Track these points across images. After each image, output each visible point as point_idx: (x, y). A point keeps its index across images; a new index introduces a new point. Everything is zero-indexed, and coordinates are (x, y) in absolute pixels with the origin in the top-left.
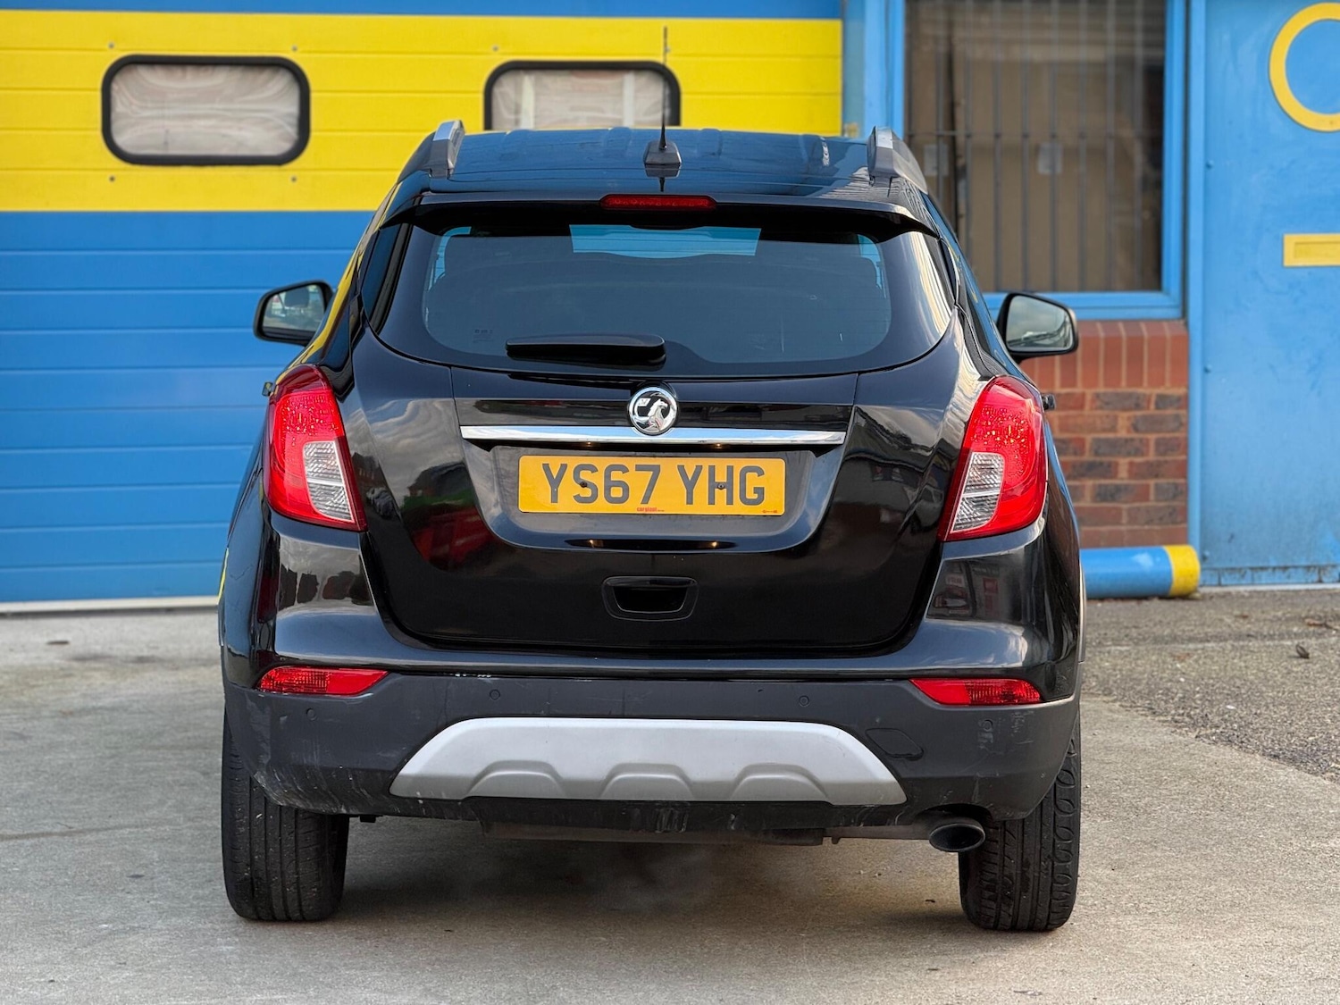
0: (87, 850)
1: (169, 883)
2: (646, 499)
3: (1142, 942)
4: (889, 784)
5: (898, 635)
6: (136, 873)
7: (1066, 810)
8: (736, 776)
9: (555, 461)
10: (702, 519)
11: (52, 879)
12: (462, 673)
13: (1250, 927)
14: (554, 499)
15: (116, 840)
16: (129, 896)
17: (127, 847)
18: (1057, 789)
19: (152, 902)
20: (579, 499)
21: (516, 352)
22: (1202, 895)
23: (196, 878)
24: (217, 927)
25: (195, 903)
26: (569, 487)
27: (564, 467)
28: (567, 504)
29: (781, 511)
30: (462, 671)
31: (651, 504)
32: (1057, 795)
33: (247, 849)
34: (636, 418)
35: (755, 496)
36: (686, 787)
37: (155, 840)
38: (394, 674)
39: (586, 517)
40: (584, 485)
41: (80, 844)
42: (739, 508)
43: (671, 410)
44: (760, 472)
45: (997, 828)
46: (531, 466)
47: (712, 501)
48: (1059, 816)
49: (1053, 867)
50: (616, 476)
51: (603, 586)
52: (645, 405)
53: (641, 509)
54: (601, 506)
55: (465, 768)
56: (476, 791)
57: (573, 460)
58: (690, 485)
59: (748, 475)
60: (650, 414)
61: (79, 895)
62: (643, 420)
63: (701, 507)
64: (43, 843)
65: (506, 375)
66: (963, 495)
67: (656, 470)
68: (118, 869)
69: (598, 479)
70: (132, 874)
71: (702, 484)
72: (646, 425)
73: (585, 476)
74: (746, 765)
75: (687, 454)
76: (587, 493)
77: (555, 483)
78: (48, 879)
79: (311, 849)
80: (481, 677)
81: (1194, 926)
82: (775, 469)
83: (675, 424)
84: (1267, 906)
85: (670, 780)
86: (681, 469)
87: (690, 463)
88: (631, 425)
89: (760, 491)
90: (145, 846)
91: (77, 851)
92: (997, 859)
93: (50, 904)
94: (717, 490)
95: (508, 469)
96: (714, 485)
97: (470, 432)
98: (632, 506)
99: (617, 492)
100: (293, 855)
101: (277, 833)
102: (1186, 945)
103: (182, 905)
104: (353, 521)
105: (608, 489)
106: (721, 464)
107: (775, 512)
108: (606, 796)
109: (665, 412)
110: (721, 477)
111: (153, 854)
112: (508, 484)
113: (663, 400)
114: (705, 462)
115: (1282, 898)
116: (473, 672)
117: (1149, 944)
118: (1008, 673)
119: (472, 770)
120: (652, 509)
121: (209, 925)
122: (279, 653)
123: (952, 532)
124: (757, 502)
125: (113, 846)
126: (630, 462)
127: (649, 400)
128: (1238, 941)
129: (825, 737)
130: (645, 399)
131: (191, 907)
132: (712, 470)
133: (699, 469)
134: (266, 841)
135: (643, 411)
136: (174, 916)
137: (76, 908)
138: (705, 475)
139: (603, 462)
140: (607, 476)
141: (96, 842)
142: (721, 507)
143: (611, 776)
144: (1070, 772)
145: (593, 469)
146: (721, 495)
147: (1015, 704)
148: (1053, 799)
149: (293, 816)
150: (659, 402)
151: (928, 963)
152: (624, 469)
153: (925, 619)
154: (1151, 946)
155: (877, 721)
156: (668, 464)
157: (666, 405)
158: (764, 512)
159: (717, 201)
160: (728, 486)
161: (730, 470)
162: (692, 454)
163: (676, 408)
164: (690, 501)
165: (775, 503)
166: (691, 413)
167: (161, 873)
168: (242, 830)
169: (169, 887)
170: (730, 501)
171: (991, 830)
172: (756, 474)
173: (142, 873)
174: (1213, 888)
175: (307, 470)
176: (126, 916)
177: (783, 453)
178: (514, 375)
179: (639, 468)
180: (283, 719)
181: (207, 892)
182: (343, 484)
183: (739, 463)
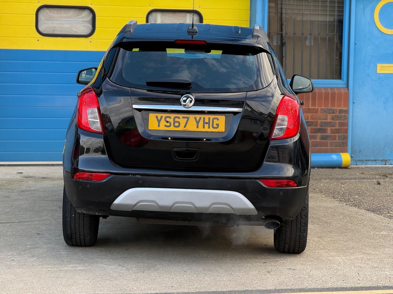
0: (25, 227)
1: (48, 236)
2: (185, 127)
3: (325, 257)
4: (253, 209)
5: (257, 166)
6: (39, 233)
7: (304, 218)
8: (209, 206)
9: (159, 115)
10: (201, 132)
11: (15, 234)
12: (131, 175)
13: (356, 254)
14: (159, 126)
15: (33, 224)
16: (36, 239)
17: (37, 226)
18: (302, 212)
19: (42, 241)
20: (166, 126)
21: (149, 84)
22: (344, 245)
23: (56, 235)
24: (61, 247)
25: (55, 241)
26: (163, 123)
27: (162, 117)
28: (162, 127)
29: (224, 131)
30: (131, 174)
31: (187, 128)
32: (302, 213)
33: (70, 225)
34: (183, 103)
35: (216, 126)
36: (195, 209)
37: (45, 224)
38: (112, 175)
39: (168, 131)
40: (167, 122)
41: (23, 225)
42: (211, 130)
43: (193, 101)
44: (218, 119)
45: (284, 223)
46: (152, 116)
47: (204, 128)
48: (302, 220)
49: (300, 235)
50: (177, 120)
51: (172, 151)
52: (185, 99)
53: (184, 129)
54: (172, 128)
55: (132, 202)
56: (135, 208)
57: (164, 115)
58: (198, 123)
59: (215, 120)
60: (187, 102)
61: (22, 238)
62: (185, 104)
63: (201, 129)
64: (12, 225)
65: (146, 91)
66: (276, 127)
67: (188, 118)
68: (33, 232)
69: (171, 121)
70: (37, 233)
71: (201, 123)
72: (185, 105)
73: (168, 119)
74: (212, 202)
75: (197, 114)
76: (168, 124)
77: (159, 121)
78: (13, 234)
79: (88, 225)
80: (137, 176)
81: (340, 253)
82: (222, 118)
83: (194, 105)
84: (362, 248)
85: (191, 207)
86: (195, 118)
87: (198, 116)
88: (181, 105)
89: (218, 125)
90: (42, 226)
91: (22, 227)
92: (284, 232)
93: (13, 240)
94: (205, 124)
95: (146, 117)
96: (204, 123)
97: (135, 106)
98: (181, 128)
99: (177, 124)
100: (83, 227)
101: (78, 221)
102: (338, 258)
103: (51, 242)
104: (101, 131)
105: (174, 124)
106: (207, 117)
107: (222, 131)
108: (171, 211)
109: (191, 102)
110: (207, 121)
111: (44, 228)
112: (146, 121)
113: (190, 98)
114: (202, 116)
115: (366, 246)
116: (134, 174)
117: (327, 257)
118: (288, 178)
119: (134, 202)
120: (187, 129)
121: (59, 247)
122: (80, 169)
123: (272, 138)
124: (217, 128)
125: (32, 226)
126: (181, 116)
127: (186, 98)
128: (353, 257)
129: (234, 195)
130: (185, 98)
131: (54, 242)
132: (204, 118)
133: (200, 118)
134: (75, 223)
135: (185, 101)
136: (49, 244)
137: (21, 242)
138: (202, 120)
139: (173, 116)
140: (174, 120)
141: (28, 225)
142: (206, 129)
143: (173, 205)
144: (305, 208)
145: (170, 118)
146: (206, 126)
147: (289, 187)
148: (300, 215)
149: (83, 216)
150: (189, 99)
151: (263, 261)
152: (179, 118)
153: (265, 162)
154: (328, 258)
155: (250, 191)
156: (192, 117)
157: (191, 100)
158: (219, 131)
159: (207, 42)
160: (209, 123)
161: (209, 119)
162: (198, 114)
163: (194, 101)
164: (198, 127)
165: (222, 128)
166: (198, 102)
167: (45, 233)
168: (68, 219)
169: (48, 237)
170: (209, 128)
171: (282, 224)
172: (217, 120)
173: (40, 233)
174: (347, 243)
175: (89, 116)
176: (35, 244)
177: (225, 114)
178: (148, 91)
179: (183, 118)
180: (80, 187)
181: (58, 238)
182: (98, 121)
183: (212, 117)
